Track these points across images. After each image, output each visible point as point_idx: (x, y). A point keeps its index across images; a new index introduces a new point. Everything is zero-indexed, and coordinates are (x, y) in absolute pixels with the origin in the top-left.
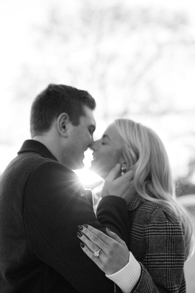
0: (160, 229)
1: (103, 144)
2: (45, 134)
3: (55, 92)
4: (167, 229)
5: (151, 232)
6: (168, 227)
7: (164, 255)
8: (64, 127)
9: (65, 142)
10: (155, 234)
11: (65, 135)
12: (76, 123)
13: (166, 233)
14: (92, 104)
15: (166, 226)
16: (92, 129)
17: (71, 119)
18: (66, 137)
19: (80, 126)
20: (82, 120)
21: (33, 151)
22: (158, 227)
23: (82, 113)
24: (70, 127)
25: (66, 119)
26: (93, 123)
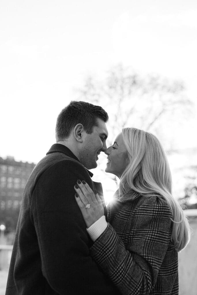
0: (148, 210)
1: (114, 148)
2: (66, 139)
3: (74, 107)
4: (154, 211)
5: (140, 212)
6: (155, 210)
7: (147, 231)
8: (80, 135)
9: (81, 146)
10: (143, 215)
11: (80, 140)
12: (89, 132)
13: (152, 214)
14: (104, 116)
15: (154, 208)
16: (104, 137)
17: (85, 129)
18: (81, 142)
19: (92, 134)
20: (95, 129)
21: (58, 152)
22: (147, 209)
23: (95, 124)
24: (84, 134)
25: (81, 128)
26: (104, 132)
